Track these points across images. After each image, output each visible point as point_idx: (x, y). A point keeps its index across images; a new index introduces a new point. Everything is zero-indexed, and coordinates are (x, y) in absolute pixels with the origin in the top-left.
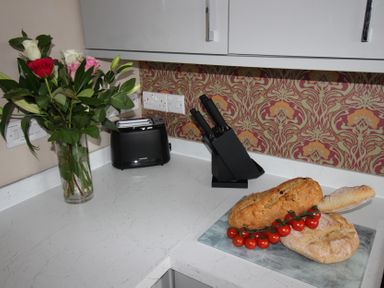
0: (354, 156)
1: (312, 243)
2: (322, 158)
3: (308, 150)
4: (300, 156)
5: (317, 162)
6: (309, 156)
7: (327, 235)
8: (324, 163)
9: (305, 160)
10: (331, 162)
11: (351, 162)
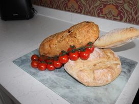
0: (133, 13)
1: (81, 71)
2: (114, 16)
3: (105, 10)
4: (101, 15)
5: (110, 19)
6: (106, 15)
7: (95, 65)
8: (115, 19)
9: (104, 17)
10: (119, 18)
11: (131, 18)
